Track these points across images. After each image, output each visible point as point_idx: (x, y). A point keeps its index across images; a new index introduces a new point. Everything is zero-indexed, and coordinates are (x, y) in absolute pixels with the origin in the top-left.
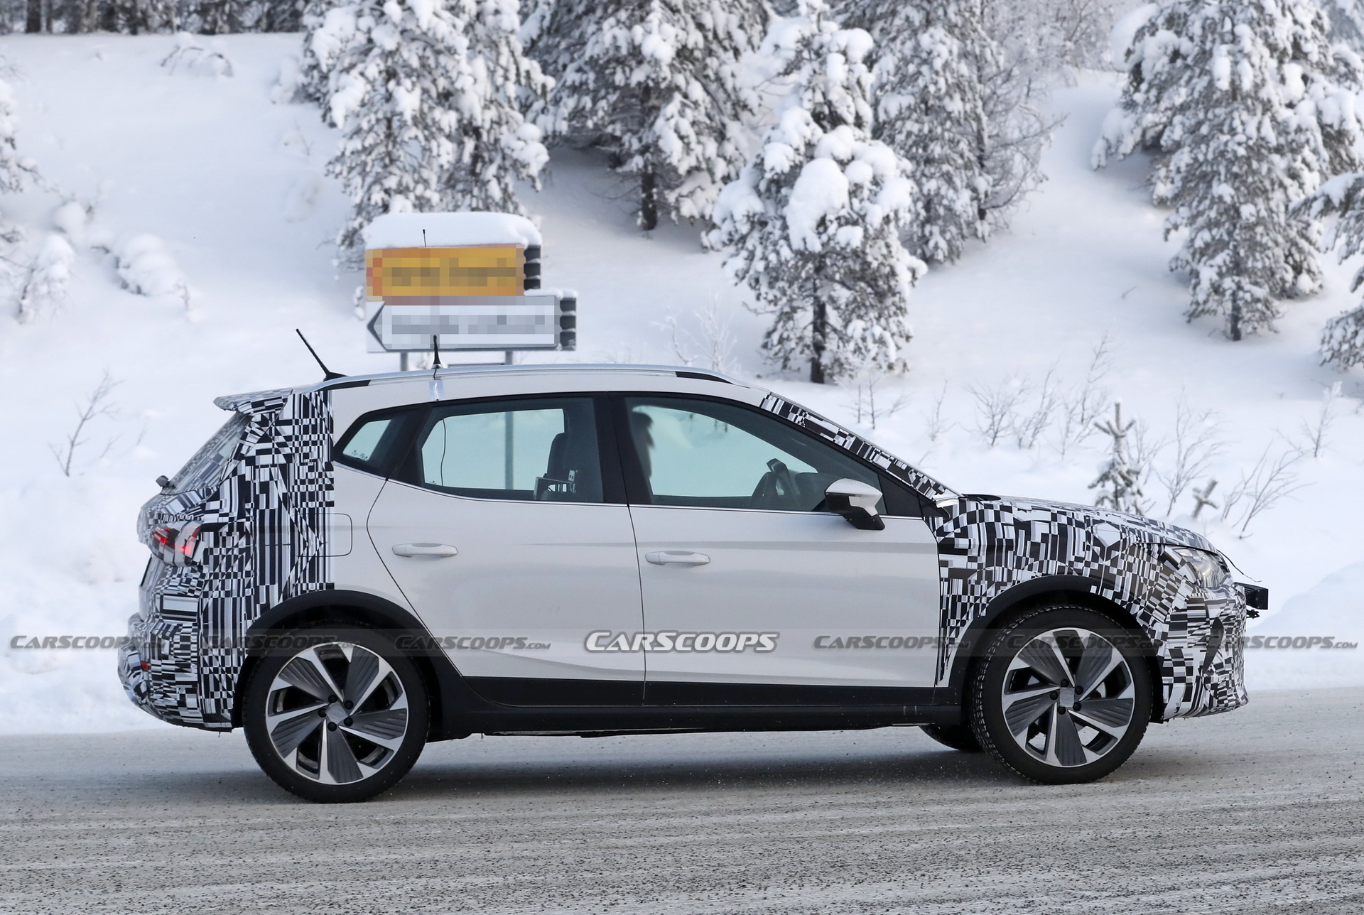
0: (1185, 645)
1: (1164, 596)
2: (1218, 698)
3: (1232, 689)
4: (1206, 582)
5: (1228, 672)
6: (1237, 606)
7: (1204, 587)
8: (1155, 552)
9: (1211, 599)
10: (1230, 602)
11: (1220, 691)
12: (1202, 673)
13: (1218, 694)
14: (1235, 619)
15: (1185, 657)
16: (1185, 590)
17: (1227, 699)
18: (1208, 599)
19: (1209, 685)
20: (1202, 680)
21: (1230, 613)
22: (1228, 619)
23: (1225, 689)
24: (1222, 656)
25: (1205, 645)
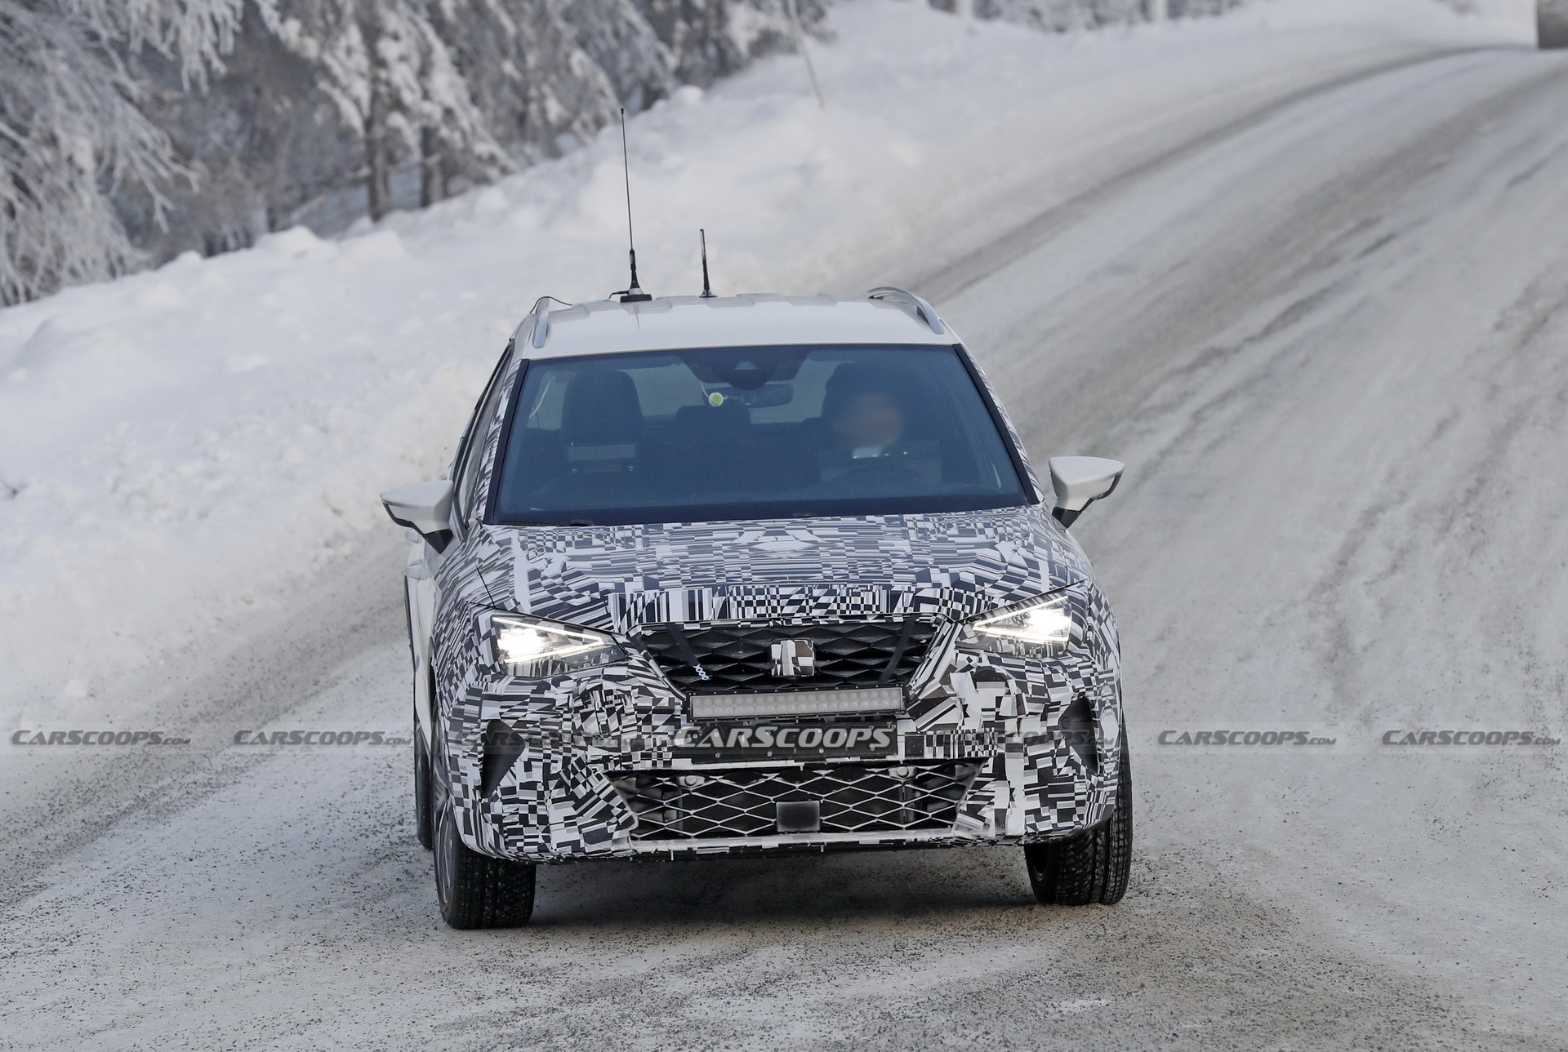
0: (461, 753)
1: (454, 680)
2: (507, 837)
3: (537, 828)
4: (515, 668)
5: (526, 802)
6: (554, 709)
7: (506, 675)
8: (472, 617)
9: (493, 693)
10: (533, 700)
11: (508, 827)
12: (478, 797)
13: (505, 832)
14: (538, 727)
15: (461, 771)
16: (471, 675)
17: (522, 840)
18: (488, 693)
19: (490, 815)
20: (479, 807)
21: (525, 716)
22: (521, 723)
23: (518, 826)
24: (515, 777)
25: (476, 756)
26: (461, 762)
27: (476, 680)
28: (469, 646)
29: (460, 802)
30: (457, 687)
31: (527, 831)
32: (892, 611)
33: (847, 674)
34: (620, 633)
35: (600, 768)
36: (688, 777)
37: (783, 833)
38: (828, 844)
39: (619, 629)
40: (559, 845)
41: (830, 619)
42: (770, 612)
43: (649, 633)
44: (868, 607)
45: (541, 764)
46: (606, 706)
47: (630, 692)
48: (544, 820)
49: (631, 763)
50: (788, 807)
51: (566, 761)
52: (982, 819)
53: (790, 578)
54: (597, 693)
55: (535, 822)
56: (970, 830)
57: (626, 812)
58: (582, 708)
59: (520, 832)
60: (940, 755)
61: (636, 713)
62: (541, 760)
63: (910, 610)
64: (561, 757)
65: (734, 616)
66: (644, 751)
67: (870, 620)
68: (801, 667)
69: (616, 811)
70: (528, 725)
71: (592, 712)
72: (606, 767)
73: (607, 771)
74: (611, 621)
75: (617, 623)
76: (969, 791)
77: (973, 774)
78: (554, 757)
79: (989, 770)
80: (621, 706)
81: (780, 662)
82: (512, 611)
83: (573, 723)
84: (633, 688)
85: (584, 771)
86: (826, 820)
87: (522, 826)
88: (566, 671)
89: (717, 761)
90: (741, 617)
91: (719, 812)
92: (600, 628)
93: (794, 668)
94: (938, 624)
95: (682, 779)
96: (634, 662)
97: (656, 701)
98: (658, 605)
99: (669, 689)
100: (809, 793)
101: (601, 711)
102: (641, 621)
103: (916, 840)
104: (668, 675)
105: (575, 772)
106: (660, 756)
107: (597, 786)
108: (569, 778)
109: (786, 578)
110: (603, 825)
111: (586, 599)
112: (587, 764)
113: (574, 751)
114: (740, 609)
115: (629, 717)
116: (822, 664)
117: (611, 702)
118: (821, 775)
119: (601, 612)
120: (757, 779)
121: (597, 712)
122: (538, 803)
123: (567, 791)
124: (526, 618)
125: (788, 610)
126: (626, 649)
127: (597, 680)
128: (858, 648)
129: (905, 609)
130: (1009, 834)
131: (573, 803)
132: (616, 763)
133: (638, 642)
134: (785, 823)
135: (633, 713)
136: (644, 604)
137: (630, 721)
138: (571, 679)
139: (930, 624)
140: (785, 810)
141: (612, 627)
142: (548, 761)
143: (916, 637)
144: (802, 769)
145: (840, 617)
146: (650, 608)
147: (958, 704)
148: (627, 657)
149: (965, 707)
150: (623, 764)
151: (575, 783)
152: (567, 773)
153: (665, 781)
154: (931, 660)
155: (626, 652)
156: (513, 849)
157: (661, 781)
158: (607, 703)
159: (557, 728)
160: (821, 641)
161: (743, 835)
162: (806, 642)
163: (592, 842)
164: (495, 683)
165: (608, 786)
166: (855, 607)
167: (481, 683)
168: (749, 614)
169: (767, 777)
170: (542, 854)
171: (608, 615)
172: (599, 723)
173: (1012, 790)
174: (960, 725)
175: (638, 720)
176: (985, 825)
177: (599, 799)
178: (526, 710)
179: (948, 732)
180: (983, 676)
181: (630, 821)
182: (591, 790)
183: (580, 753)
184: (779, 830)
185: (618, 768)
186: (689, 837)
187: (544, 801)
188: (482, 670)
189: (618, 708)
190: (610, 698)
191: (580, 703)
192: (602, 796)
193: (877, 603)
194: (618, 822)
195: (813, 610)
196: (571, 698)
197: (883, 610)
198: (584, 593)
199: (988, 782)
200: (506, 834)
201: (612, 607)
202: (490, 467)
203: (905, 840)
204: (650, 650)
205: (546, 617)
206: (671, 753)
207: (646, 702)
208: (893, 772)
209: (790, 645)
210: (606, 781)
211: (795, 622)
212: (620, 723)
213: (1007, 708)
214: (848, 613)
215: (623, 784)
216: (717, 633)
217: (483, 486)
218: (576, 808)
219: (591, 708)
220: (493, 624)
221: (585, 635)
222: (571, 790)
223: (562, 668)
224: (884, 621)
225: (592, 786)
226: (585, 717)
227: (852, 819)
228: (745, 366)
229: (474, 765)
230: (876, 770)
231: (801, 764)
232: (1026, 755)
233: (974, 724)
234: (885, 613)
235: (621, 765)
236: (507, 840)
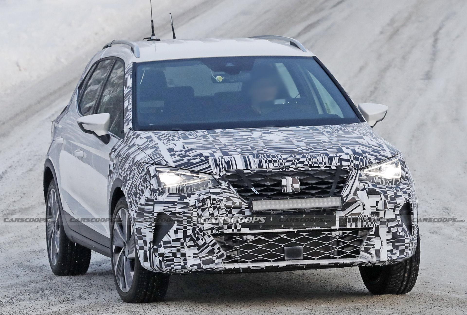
0: (143, 227)
1: (138, 195)
2: (166, 263)
3: (181, 259)
4: (169, 190)
5: (175, 247)
6: (189, 207)
7: (164, 192)
8: (145, 168)
9: (160, 200)
10: (179, 203)
11: (167, 258)
12: (152, 246)
13: (165, 260)
14: (182, 215)
15: (143, 234)
16: (147, 193)
17: (173, 264)
18: (157, 200)
19: (157, 253)
20: (152, 250)
21: (175, 210)
22: (174, 214)
23: (171, 258)
24: (170, 237)
25: (151, 228)
26: (143, 231)
27: (151, 195)
28: (145, 181)
29: (141, 248)
30: (140, 198)
31: (175, 260)
32: (331, 164)
33: (314, 192)
34: (216, 174)
35: (209, 232)
36: (248, 236)
37: (287, 260)
38: (307, 264)
39: (216, 172)
40: (191, 266)
41: (305, 168)
42: (280, 165)
43: (229, 174)
44: (321, 163)
45: (182, 231)
46: (213, 206)
47: (222, 199)
48: (183, 255)
49: (223, 230)
50: (290, 248)
51: (194, 229)
52: (370, 254)
53: (284, 151)
54: (208, 200)
55: (180, 256)
56: (366, 258)
57: (221, 251)
58: (202, 206)
59: (172, 260)
60: (353, 227)
61: (225, 208)
62: (182, 229)
63: (338, 164)
64: (192, 228)
65: (265, 167)
66: (229, 225)
67: (322, 168)
68: (295, 189)
69: (216, 251)
70: (177, 214)
71: (206, 208)
72: (212, 232)
73: (212, 233)
74: (212, 169)
75: (214, 170)
76: (365, 242)
77: (366, 235)
78: (188, 228)
79: (373, 233)
80: (219, 205)
81: (286, 186)
82: (165, 165)
83: (198, 214)
84: (224, 197)
85: (202, 234)
86: (305, 255)
87: (173, 258)
88: (193, 191)
89: (260, 229)
90: (268, 167)
91: (260, 251)
92: (207, 172)
93: (292, 189)
94: (351, 170)
95: (244, 237)
96: (223, 187)
97: (234, 203)
98: (231, 162)
99: (239, 198)
100: (298, 243)
101: (210, 207)
102: (225, 169)
103: (344, 263)
104: (238, 192)
105: (198, 234)
106: (236, 227)
107: (208, 240)
108: (195, 237)
109: (282, 151)
110: (211, 257)
111: (198, 159)
112: (204, 230)
113: (198, 225)
114: (267, 164)
115: (222, 210)
116: (303, 187)
117: (215, 204)
118: (303, 235)
119: (207, 165)
120: (276, 237)
121: (209, 208)
122: (181, 248)
123: (194, 242)
124: (172, 168)
125: (287, 164)
126: (219, 181)
127: (208, 194)
128: (317, 180)
129: (336, 164)
130: (381, 260)
131: (197, 247)
132: (217, 230)
133: (224, 178)
134: (288, 256)
135: (224, 208)
136: (225, 162)
137: (223, 212)
138: (196, 194)
139: (347, 170)
140: (288, 251)
141: (212, 172)
142: (186, 229)
143: (342, 176)
144: (296, 233)
145: (309, 167)
146: (228, 163)
147: (361, 204)
148: (220, 184)
149: (364, 206)
150: (220, 230)
151: (198, 239)
152: (195, 235)
153: (238, 238)
154: (349, 185)
155: (219, 182)
156: (169, 268)
157: (235, 238)
158: (213, 204)
159: (190, 215)
160: (302, 178)
161: (270, 261)
162: (296, 178)
163: (206, 264)
164: (160, 196)
165: (213, 240)
166: (316, 163)
167: (153, 196)
168: (271, 166)
169: (281, 236)
170: (183, 270)
171: (210, 167)
172: (209, 213)
173: (382, 241)
174: (362, 213)
175: (226, 211)
176: (372, 256)
177: (208, 246)
178: (176, 208)
179: (357, 216)
180: (371, 192)
181: (222, 255)
182: (205, 242)
183: (201, 226)
184: (286, 259)
185: (217, 232)
186: (247, 262)
187: (184, 247)
188: (153, 191)
189: (218, 206)
190: (214, 202)
191: (201, 204)
192: (210, 244)
193: (324, 161)
194: (217, 256)
195: (298, 164)
196: (197, 202)
197: (327, 164)
198: (197, 157)
199: (372, 238)
200: (165, 262)
201: (211, 163)
202: (130, 107)
203: (339, 263)
204: (229, 181)
205: (182, 168)
206: (240, 226)
207: (230, 204)
208: (333, 234)
209: (290, 179)
210: (212, 238)
211: (291, 169)
212: (219, 213)
213: (381, 206)
214: (312, 165)
215: (219, 239)
216: (258, 174)
217: (129, 114)
218: (198, 249)
219: (206, 206)
220: (157, 171)
221: (201, 175)
222: (196, 242)
223: (191, 190)
224: (328, 169)
225: (206, 240)
226: (203, 210)
227: (316, 254)
228: (229, 65)
229: (150, 232)
230: (326, 233)
231: (296, 230)
232: (387, 226)
233: (367, 213)
234: (328, 165)
235: (219, 231)
236: (166, 264)
